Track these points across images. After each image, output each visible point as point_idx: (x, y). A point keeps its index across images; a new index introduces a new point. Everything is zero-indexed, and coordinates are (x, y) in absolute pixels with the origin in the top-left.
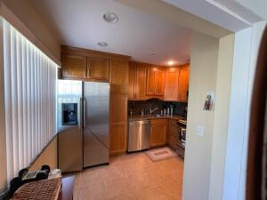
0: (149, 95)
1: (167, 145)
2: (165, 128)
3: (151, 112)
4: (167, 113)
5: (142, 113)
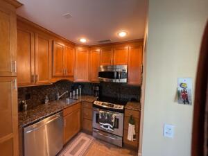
1: (82, 130)
3: (59, 97)
4: (76, 95)
5: (47, 101)
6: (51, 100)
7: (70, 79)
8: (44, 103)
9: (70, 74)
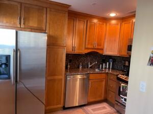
0: (88, 48)
1: (105, 100)
2: (104, 83)
3: (90, 66)
4: (106, 68)
5: (81, 67)
6: (83, 67)
7: (100, 52)
8: (79, 68)
9: (99, 47)
